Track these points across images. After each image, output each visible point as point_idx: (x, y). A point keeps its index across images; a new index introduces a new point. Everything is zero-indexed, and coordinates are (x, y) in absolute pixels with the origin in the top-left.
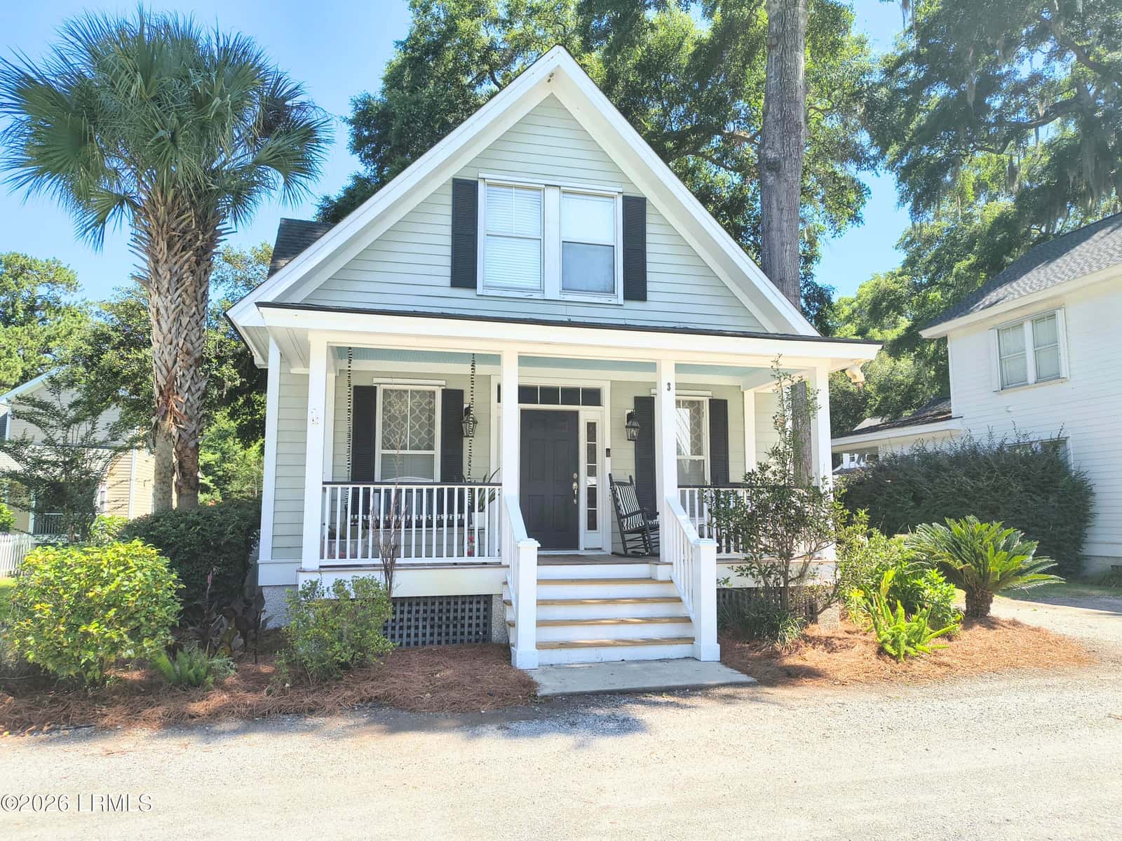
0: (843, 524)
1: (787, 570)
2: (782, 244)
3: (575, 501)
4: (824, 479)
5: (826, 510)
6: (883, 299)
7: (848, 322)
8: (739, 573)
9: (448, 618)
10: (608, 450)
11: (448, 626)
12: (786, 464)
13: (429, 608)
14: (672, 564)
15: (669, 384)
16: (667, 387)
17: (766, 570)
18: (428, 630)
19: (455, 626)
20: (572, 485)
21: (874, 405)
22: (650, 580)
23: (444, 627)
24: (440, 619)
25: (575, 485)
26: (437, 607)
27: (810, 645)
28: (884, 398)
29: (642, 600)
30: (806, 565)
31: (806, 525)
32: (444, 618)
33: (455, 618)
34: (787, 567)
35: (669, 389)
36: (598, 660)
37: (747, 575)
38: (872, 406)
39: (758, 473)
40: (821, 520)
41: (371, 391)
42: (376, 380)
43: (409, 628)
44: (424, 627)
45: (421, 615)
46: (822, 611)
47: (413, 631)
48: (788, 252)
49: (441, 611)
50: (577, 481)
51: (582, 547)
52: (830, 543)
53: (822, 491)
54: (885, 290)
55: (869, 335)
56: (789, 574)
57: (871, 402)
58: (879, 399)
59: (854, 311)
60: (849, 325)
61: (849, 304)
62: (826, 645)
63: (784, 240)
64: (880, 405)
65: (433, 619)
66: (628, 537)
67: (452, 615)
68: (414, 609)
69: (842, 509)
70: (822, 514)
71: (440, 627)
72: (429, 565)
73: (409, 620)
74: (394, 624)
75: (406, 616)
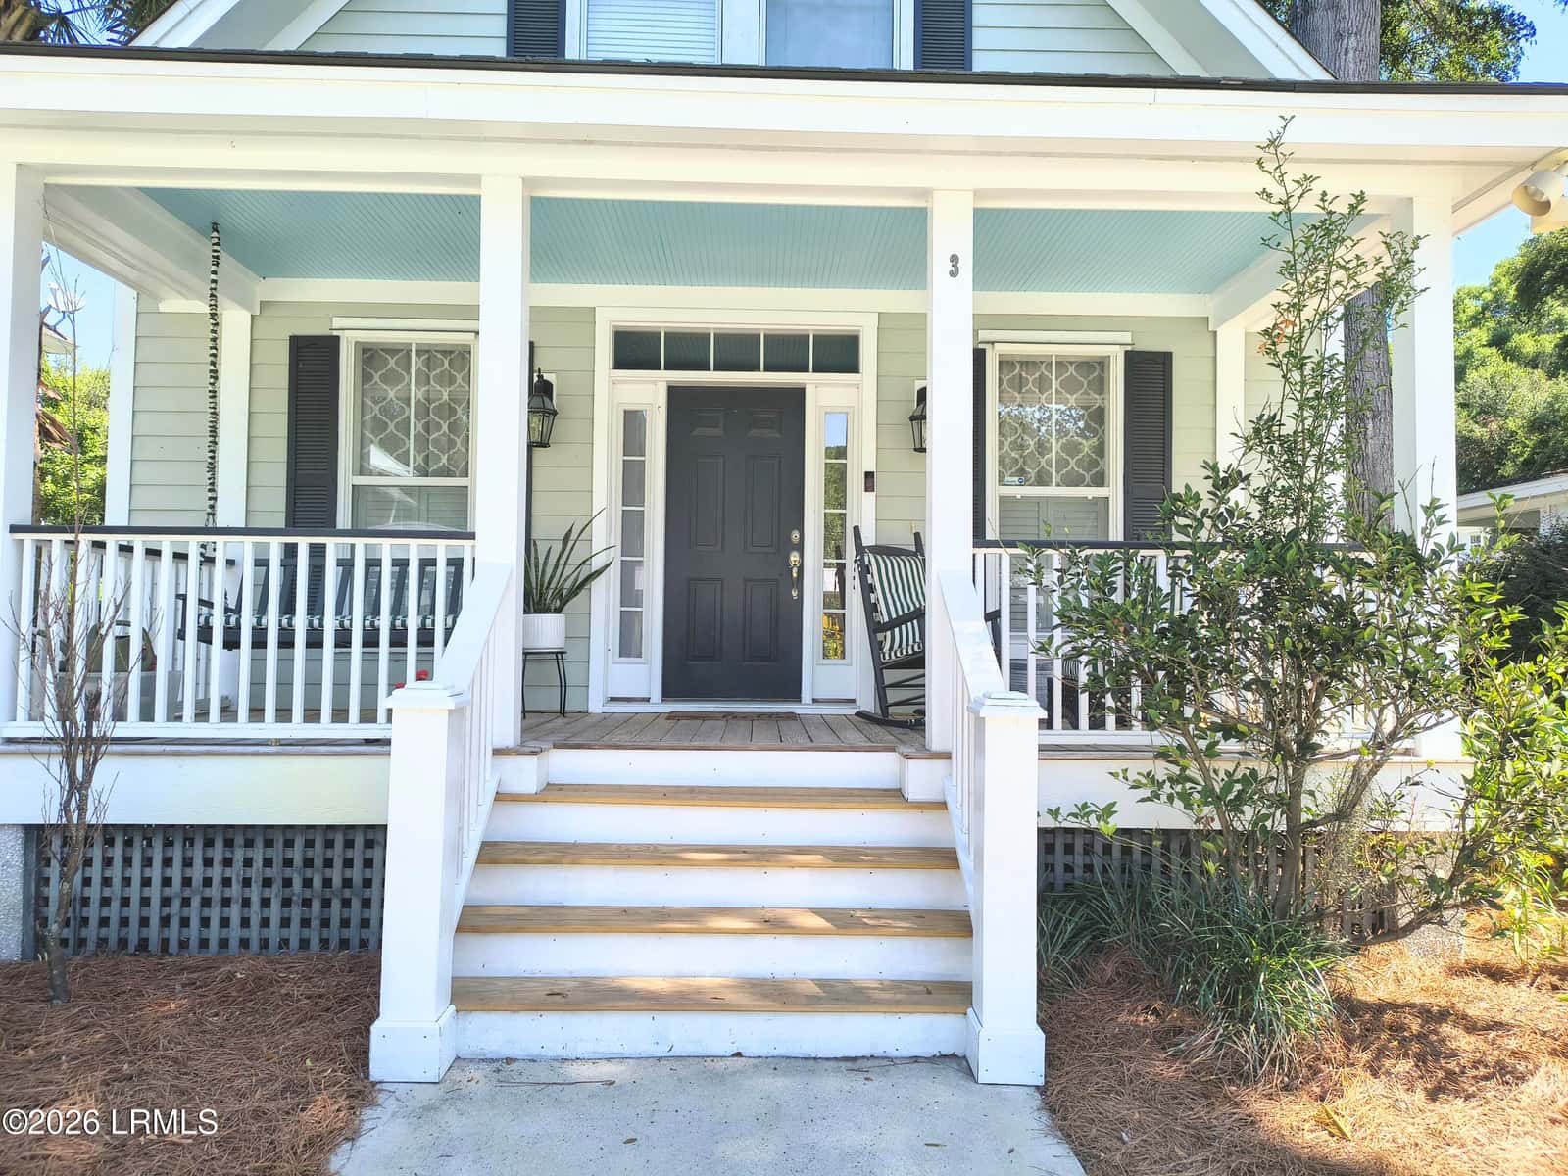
0: (1494, 653)
1: (1296, 795)
2: (1339, 36)
3: (794, 593)
4: (1431, 508)
5: (1435, 608)
6: (1546, 266)
7: (1474, 326)
8: (1146, 792)
9: (327, 883)
10: (869, 476)
11: (326, 903)
12: (1301, 470)
13: (277, 853)
14: (947, 756)
15: (954, 259)
16: (949, 267)
17: (1227, 788)
18: (275, 912)
19: (346, 903)
20: (788, 558)
21: (1522, 454)
22: (893, 796)
23: (316, 905)
24: (307, 883)
25: (794, 557)
26: (297, 854)
27: (1364, 1057)
28: (1541, 442)
29: (845, 857)
30: (1360, 782)
31: (1366, 655)
32: (317, 883)
33: (347, 883)
34: (1296, 785)
35: (954, 273)
36: (661, 1050)
37: (1170, 798)
38: (1517, 455)
39: (1205, 496)
40: (1419, 641)
41: (328, 346)
42: (338, 322)
43: (226, 902)
44: (265, 903)
45: (256, 871)
46: (1410, 928)
47: (235, 913)
48: (1351, 54)
49: (308, 863)
50: (800, 547)
51: (806, 694)
52: (1448, 714)
53: (1425, 548)
54: (1551, 249)
55: (1511, 344)
56: (1306, 800)
57: (1514, 449)
58: (1530, 444)
59: (1485, 308)
60: (1475, 331)
61: (1477, 297)
62: (1421, 1059)
63: (1344, 25)
64: (1533, 453)
65: (288, 883)
66: (891, 676)
67: (336, 875)
68: (239, 855)
69: (1499, 604)
70: (1422, 622)
71: (306, 903)
72: (280, 742)
73: (227, 882)
74: (187, 892)
75: (216, 872)
